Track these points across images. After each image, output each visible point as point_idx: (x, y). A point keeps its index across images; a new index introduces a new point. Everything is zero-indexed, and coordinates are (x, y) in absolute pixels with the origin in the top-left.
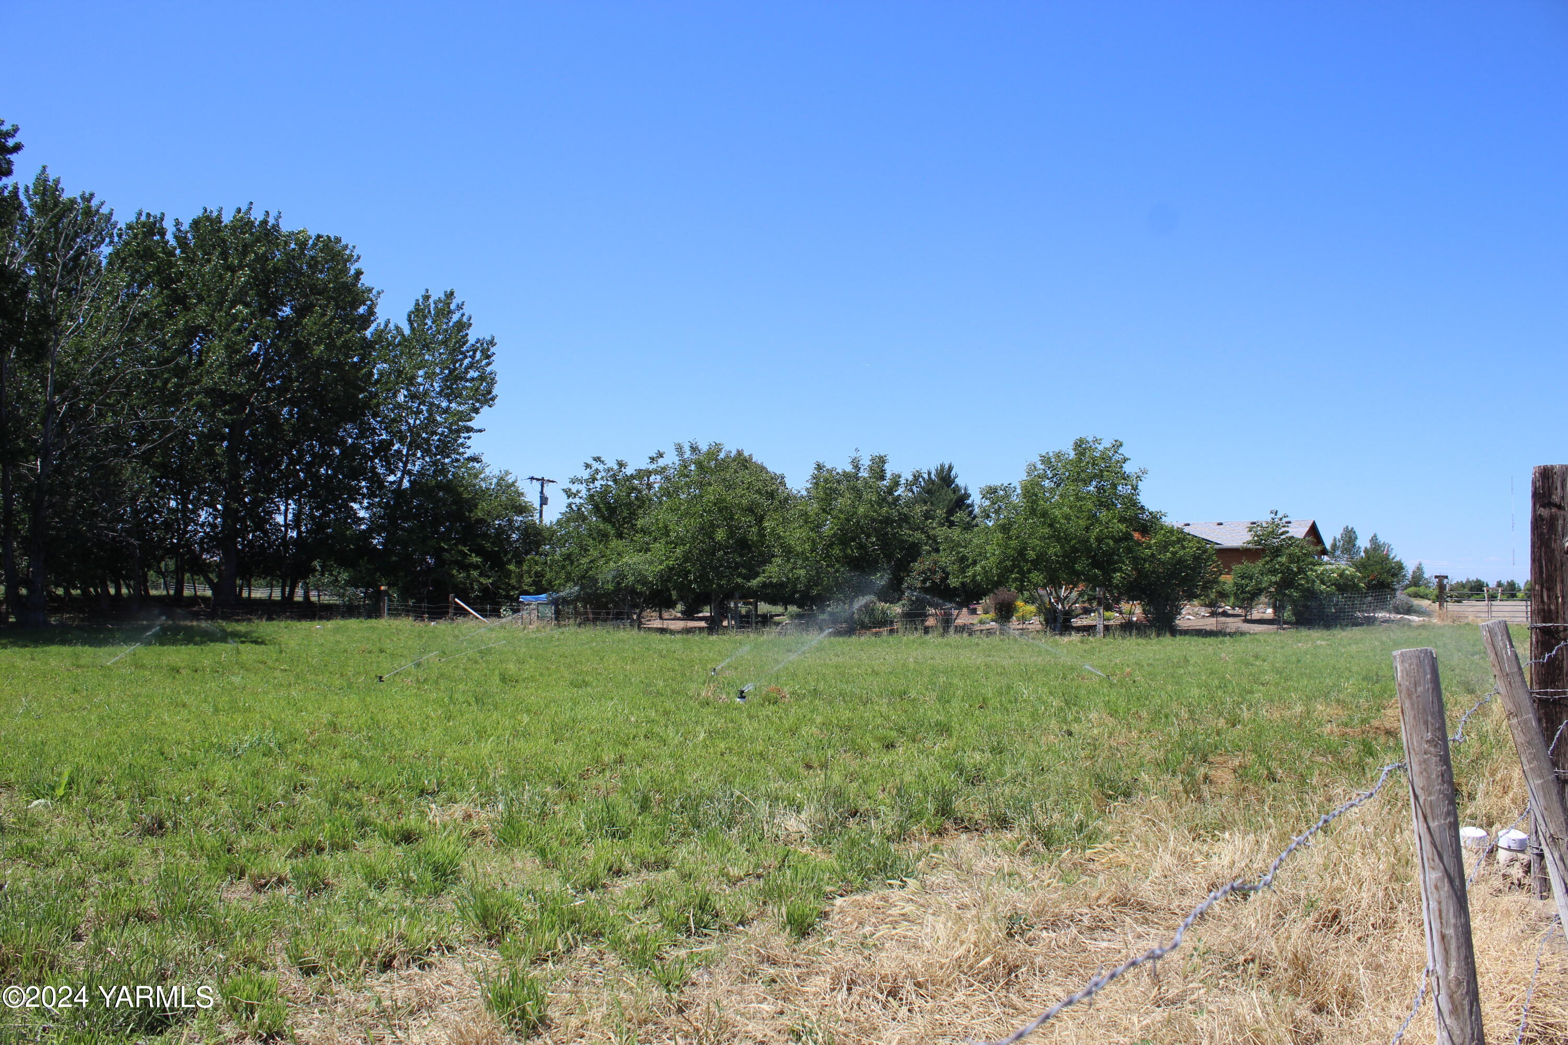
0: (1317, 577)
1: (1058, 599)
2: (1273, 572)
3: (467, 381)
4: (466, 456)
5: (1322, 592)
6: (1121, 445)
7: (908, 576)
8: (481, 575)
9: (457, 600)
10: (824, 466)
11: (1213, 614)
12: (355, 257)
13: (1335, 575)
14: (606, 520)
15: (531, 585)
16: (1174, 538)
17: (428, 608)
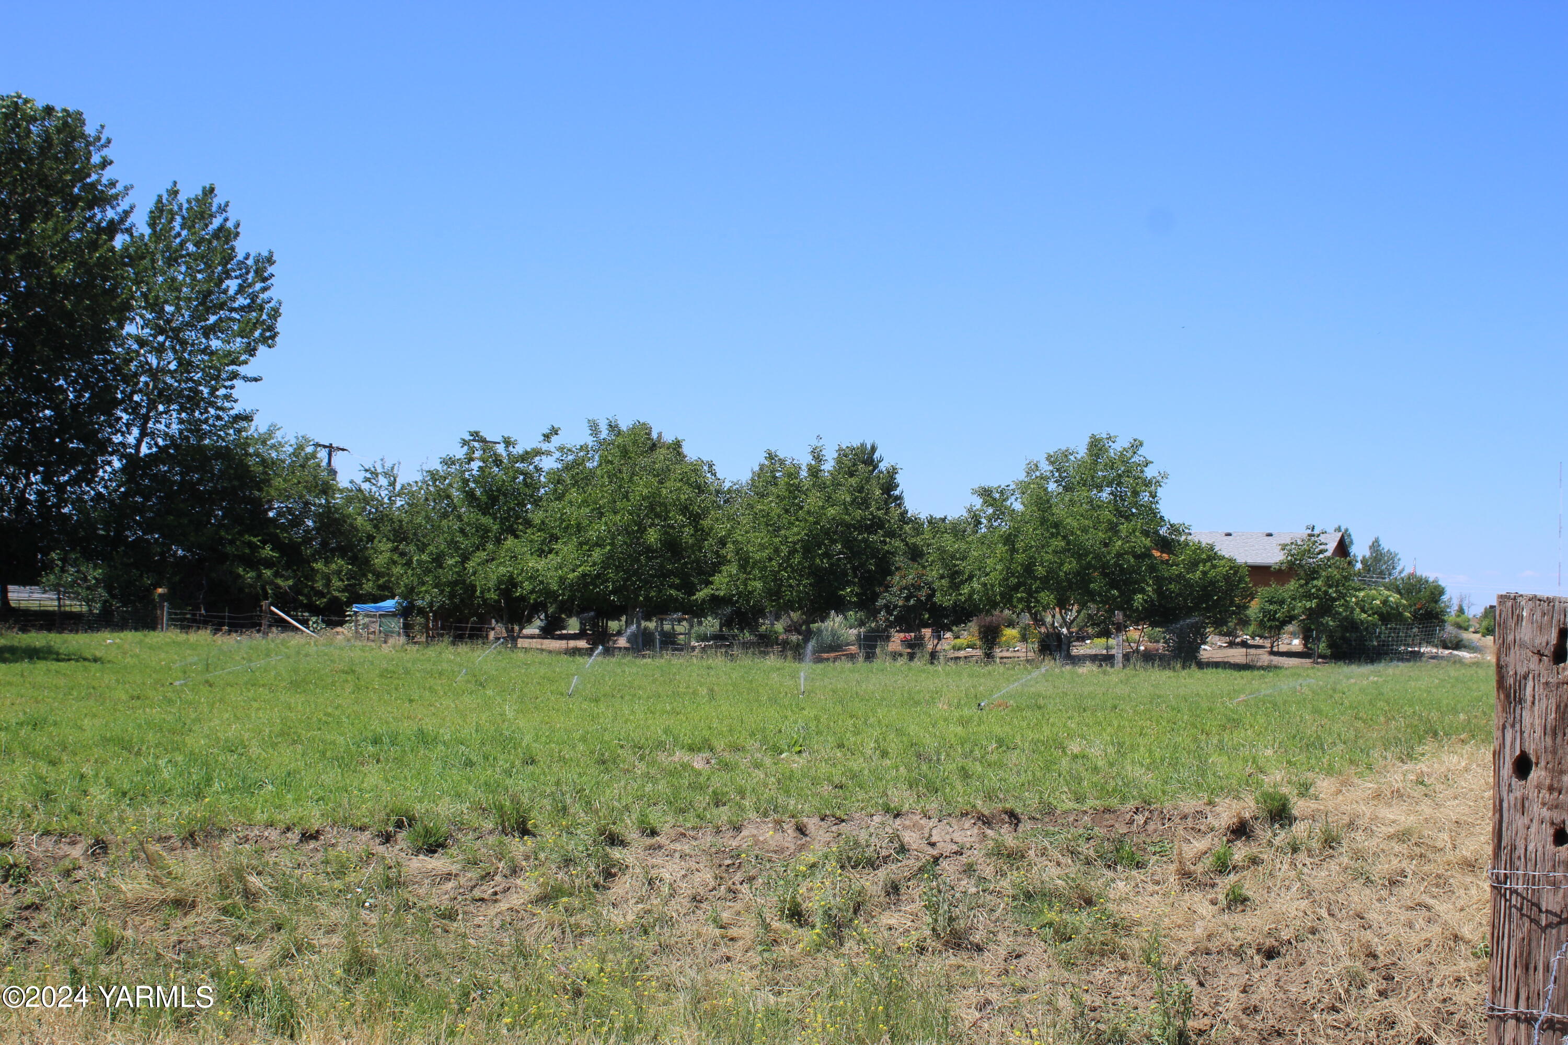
0: (1356, 604)
1: (1065, 623)
2: (1309, 596)
3: (232, 310)
4: (232, 412)
5: (1362, 622)
6: (1141, 444)
7: (887, 591)
8: (277, 574)
9: (273, 608)
10: (776, 456)
11: (1231, 644)
12: (103, 141)
13: (1378, 602)
14: (485, 510)
15: (343, 591)
16: (1204, 556)
17: (230, 618)
